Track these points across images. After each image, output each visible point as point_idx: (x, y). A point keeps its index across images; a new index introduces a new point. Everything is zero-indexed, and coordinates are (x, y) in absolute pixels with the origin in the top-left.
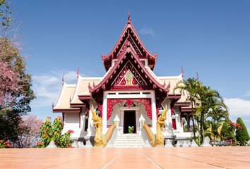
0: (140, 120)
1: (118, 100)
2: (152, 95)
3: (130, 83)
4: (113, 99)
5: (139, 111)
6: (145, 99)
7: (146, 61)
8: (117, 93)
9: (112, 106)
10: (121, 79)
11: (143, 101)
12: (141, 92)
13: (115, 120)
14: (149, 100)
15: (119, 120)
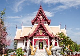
0: (44, 46)
1: (37, 39)
2: (48, 38)
3: (41, 34)
4: (36, 39)
5: (44, 42)
6: (46, 39)
7: (47, 22)
8: (37, 37)
9: (36, 41)
10: (38, 32)
11: (45, 40)
12: (45, 37)
13: (36, 46)
14: (47, 39)
15: (38, 46)
